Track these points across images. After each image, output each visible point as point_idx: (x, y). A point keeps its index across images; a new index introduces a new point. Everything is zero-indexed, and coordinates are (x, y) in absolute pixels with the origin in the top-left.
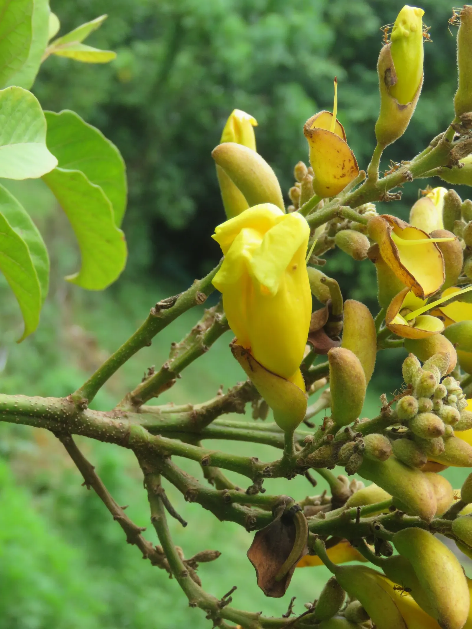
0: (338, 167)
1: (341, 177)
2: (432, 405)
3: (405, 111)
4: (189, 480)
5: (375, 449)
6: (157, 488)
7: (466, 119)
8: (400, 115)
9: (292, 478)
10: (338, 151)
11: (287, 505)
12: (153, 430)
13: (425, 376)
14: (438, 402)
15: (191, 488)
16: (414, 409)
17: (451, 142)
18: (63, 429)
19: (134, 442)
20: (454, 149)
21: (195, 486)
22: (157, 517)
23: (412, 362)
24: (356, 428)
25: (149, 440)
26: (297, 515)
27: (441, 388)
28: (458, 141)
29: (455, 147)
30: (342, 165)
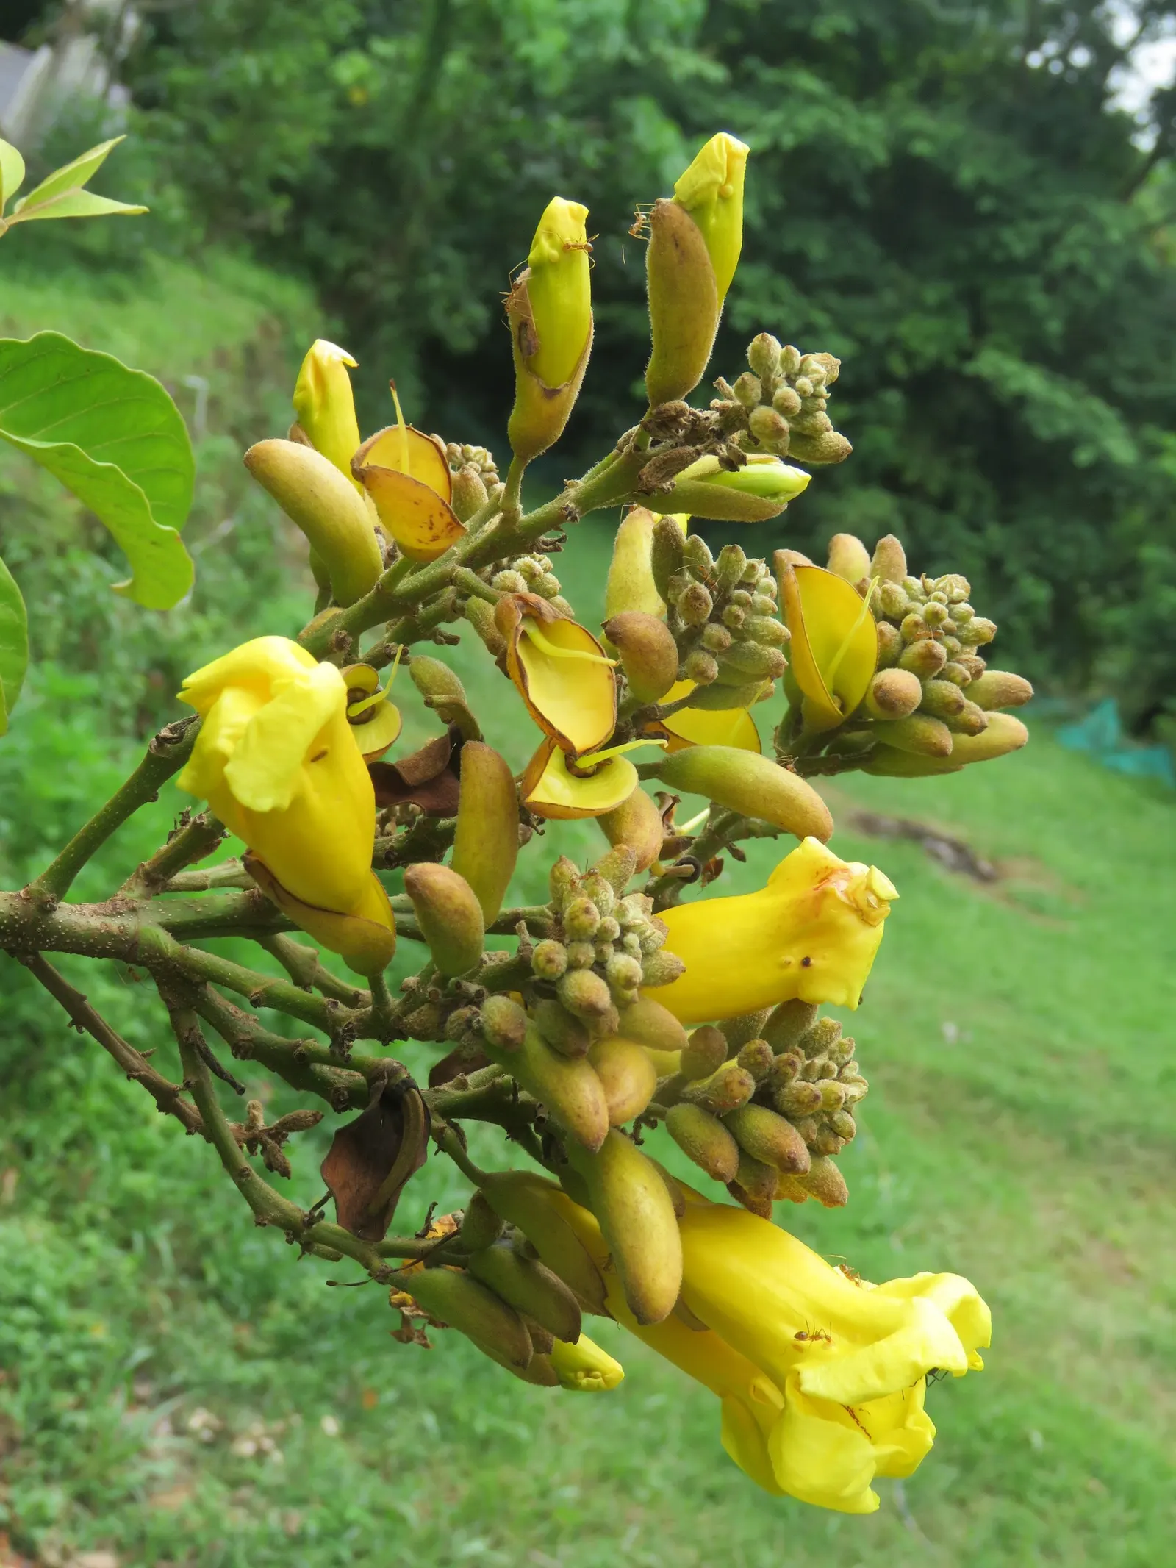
0: (421, 527)
1: (431, 540)
2: (593, 954)
3: (558, 399)
4: (240, 1024)
5: (496, 1033)
6: (191, 1034)
7: (669, 415)
8: (547, 408)
9: (390, 1043)
10: (416, 503)
11: (390, 1078)
13: (576, 909)
14: (603, 949)
15: (241, 1037)
16: (558, 966)
17: (645, 450)
18: (19, 945)
19: (146, 957)
20: (645, 470)
21: (248, 1033)
22: (193, 1080)
24: (481, 974)
25: (170, 954)
26: (407, 1097)
27: (608, 924)
28: (658, 448)
29: (648, 464)
30: (429, 523)
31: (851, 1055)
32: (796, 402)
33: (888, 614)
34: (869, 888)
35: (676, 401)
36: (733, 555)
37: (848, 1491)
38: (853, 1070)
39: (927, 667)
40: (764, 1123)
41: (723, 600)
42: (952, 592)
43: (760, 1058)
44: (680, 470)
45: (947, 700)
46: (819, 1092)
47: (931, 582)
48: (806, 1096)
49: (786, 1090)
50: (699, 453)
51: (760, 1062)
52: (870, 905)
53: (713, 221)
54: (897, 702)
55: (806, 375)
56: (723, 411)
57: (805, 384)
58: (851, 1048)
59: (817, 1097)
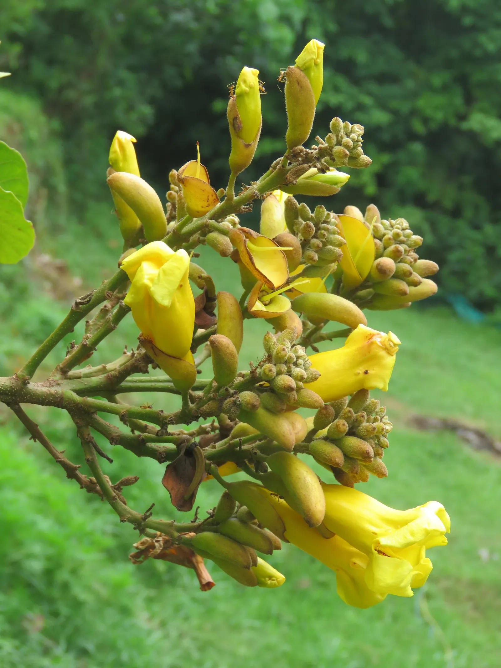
0: (204, 201)
1: (207, 207)
2: (286, 368)
3: (251, 148)
4: (112, 429)
6: (88, 437)
7: (296, 152)
8: (246, 152)
9: (190, 424)
10: (203, 191)
11: (187, 443)
12: (80, 392)
13: (279, 349)
14: (290, 366)
15: (114, 434)
16: (273, 373)
17: (286, 167)
18: (13, 400)
19: (67, 404)
20: (288, 175)
21: (117, 433)
22: (90, 458)
23: (269, 338)
24: (233, 386)
25: (78, 401)
26: (195, 449)
27: (291, 355)
28: (291, 166)
29: (289, 172)
30: (207, 199)
31: (385, 413)
32: (351, 143)
33: (378, 236)
34: (390, 340)
35: (300, 146)
36: (321, 209)
37: (402, 585)
38: (386, 419)
39: (397, 256)
40: (353, 442)
41: (318, 229)
42: (402, 225)
43: (350, 415)
44: (303, 174)
45: (405, 271)
46: (375, 427)
47: (393, 222)
48: (370, 428)
49: (361, 427)
50: (310, 167)
51: (350, 416)
52: (391, 346)
53: (312, 74)
54: (387, 270)
55: (354, 133)
56: (320, 149)
57: (354, 136)
58: (385, 410)
59: (374, 428)
